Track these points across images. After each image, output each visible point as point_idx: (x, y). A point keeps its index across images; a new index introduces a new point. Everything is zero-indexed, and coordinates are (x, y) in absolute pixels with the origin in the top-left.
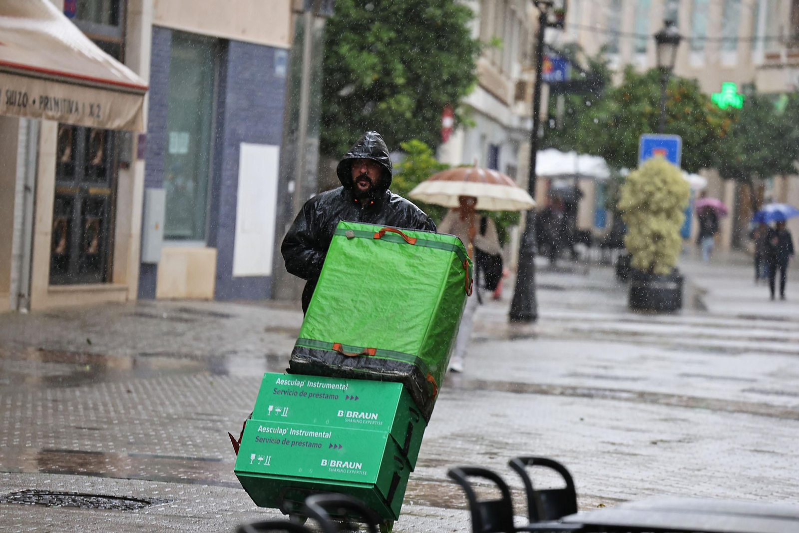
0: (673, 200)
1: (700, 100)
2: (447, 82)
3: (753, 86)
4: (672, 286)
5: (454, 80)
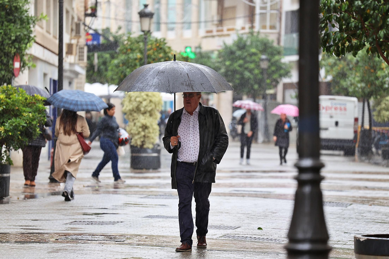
0: (153, 106)
1: (167, 50)
2: (14, 41)
3: (200, 47)
4: (155, 155)
5: (18, 40)
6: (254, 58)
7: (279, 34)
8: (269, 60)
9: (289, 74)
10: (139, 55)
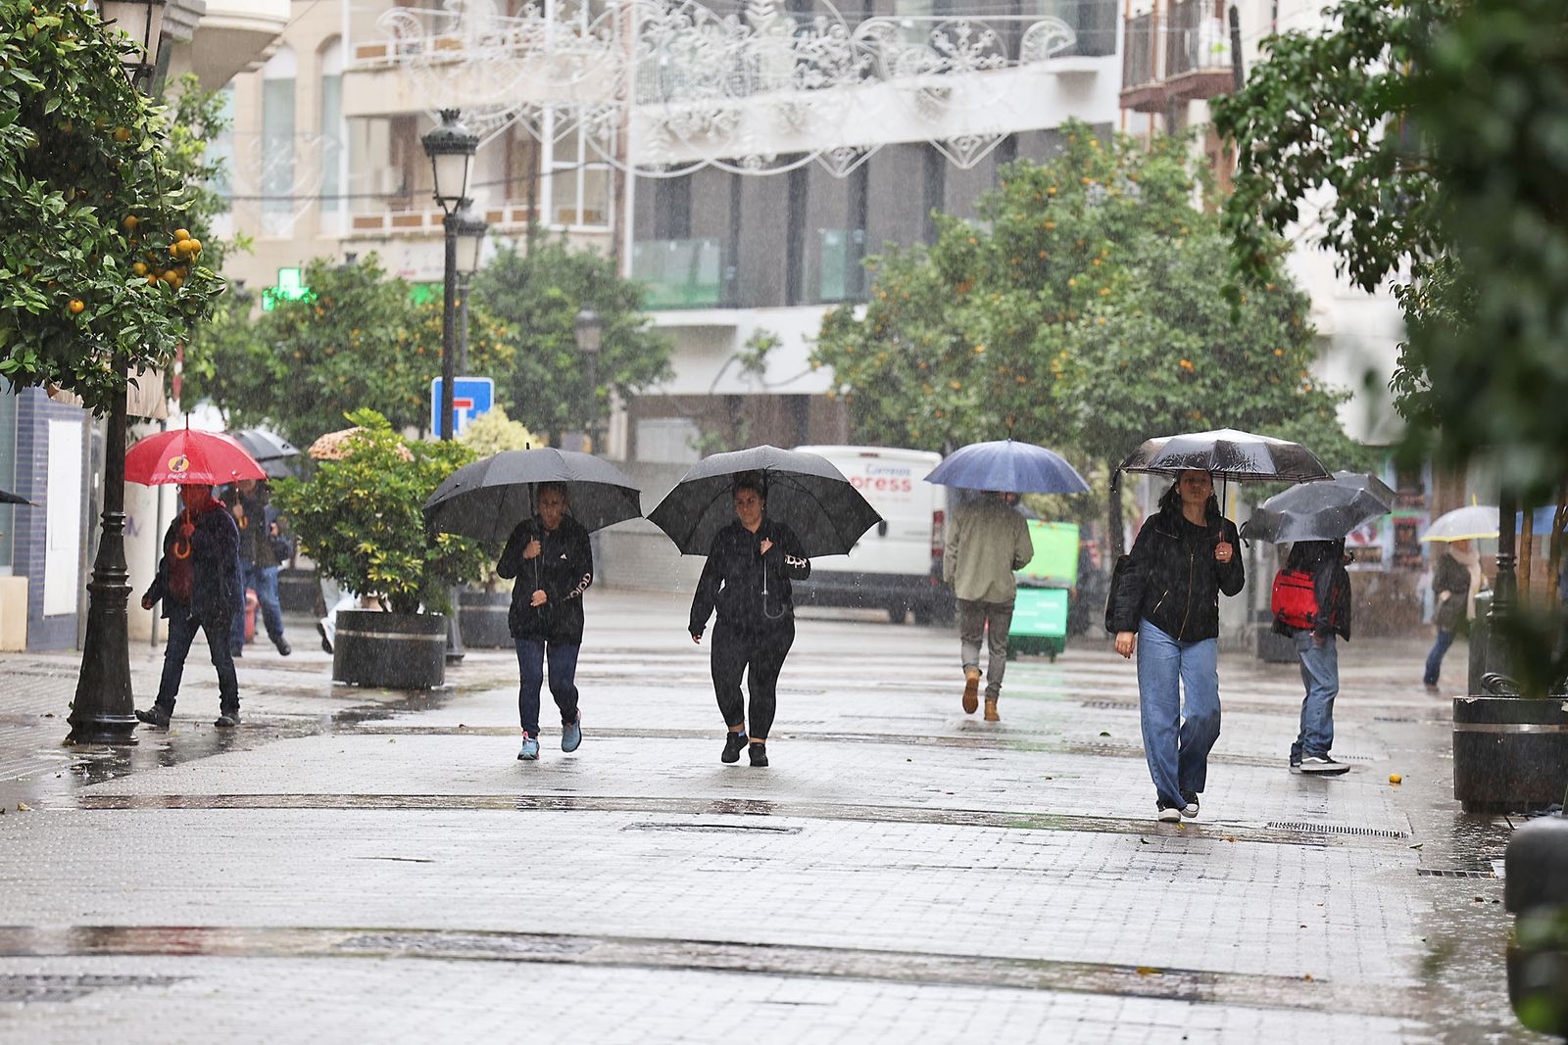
6: (555, 315)
7: (617, 239)
8: (602, 324)
9: (665, 369)
10: (402, 334)
